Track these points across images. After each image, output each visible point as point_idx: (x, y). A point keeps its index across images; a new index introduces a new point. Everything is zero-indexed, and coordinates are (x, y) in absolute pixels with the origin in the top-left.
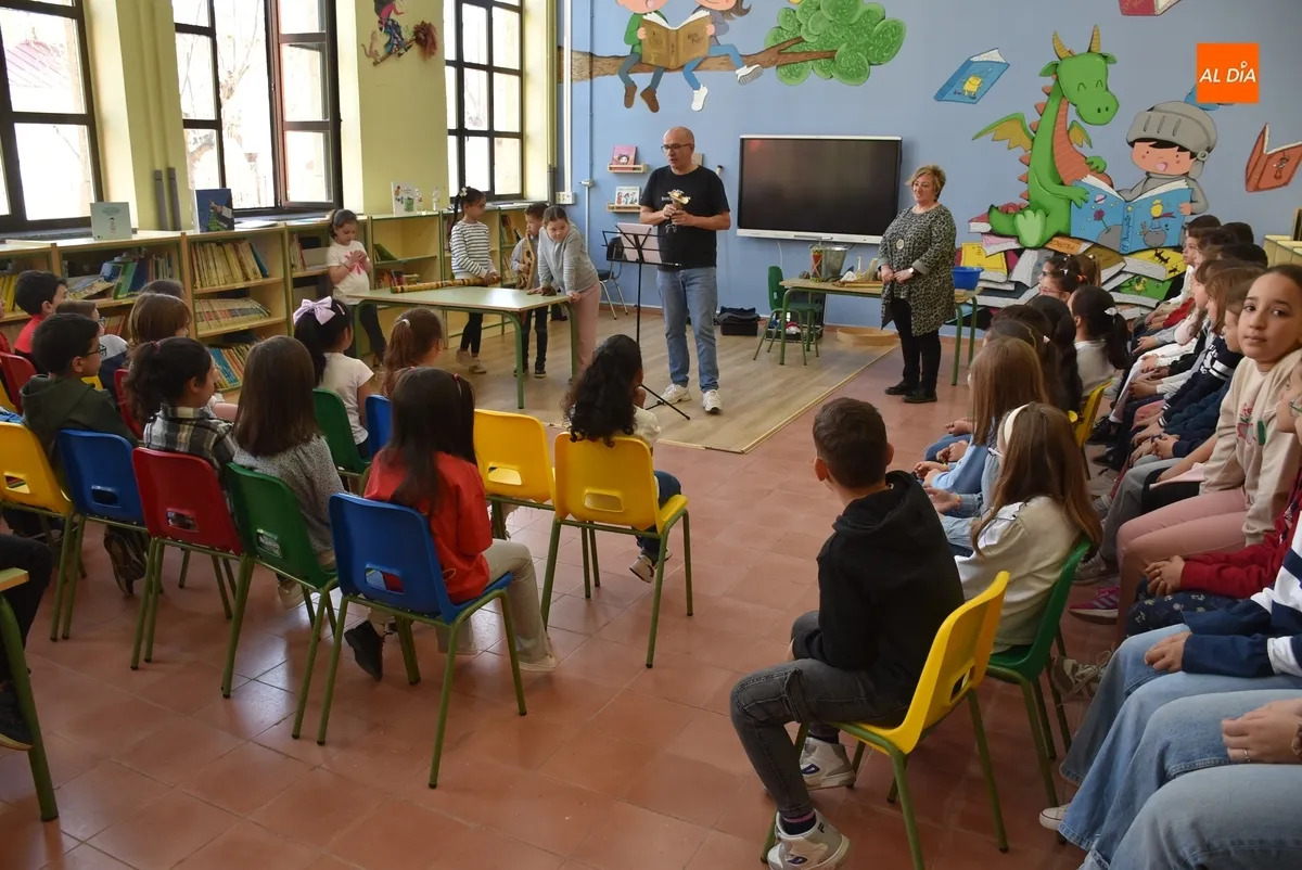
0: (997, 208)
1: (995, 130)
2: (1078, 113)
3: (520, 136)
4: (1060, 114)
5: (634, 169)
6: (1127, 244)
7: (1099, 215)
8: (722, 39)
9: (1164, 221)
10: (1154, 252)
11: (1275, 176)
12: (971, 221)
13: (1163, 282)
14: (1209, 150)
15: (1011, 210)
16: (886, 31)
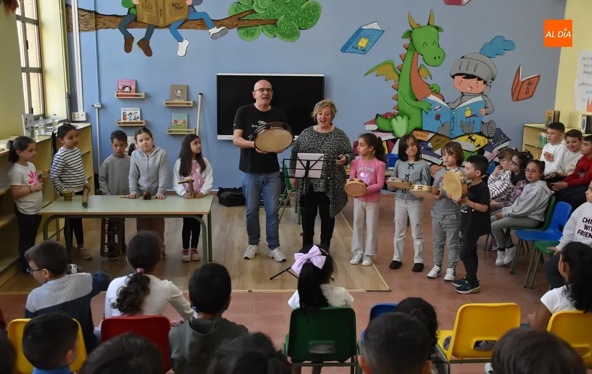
0: (381, 115)
1: (378, 70)
2: (424, 59)
3: (41, 70)
4: (414, 60)
5: (136, 96)
6: (453, 132)
7: (438, 117)
8: (198, 8)
9: (472, 119)
10: (468, 136)
11: (526, 93)
12: (366, 124)
13: (474, 152)
14: (493, 79)
15: (389, 117)
16: (309, 8)
